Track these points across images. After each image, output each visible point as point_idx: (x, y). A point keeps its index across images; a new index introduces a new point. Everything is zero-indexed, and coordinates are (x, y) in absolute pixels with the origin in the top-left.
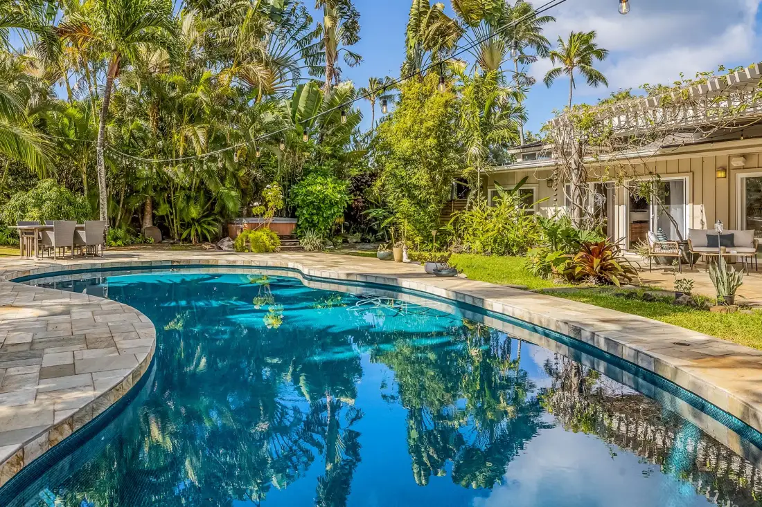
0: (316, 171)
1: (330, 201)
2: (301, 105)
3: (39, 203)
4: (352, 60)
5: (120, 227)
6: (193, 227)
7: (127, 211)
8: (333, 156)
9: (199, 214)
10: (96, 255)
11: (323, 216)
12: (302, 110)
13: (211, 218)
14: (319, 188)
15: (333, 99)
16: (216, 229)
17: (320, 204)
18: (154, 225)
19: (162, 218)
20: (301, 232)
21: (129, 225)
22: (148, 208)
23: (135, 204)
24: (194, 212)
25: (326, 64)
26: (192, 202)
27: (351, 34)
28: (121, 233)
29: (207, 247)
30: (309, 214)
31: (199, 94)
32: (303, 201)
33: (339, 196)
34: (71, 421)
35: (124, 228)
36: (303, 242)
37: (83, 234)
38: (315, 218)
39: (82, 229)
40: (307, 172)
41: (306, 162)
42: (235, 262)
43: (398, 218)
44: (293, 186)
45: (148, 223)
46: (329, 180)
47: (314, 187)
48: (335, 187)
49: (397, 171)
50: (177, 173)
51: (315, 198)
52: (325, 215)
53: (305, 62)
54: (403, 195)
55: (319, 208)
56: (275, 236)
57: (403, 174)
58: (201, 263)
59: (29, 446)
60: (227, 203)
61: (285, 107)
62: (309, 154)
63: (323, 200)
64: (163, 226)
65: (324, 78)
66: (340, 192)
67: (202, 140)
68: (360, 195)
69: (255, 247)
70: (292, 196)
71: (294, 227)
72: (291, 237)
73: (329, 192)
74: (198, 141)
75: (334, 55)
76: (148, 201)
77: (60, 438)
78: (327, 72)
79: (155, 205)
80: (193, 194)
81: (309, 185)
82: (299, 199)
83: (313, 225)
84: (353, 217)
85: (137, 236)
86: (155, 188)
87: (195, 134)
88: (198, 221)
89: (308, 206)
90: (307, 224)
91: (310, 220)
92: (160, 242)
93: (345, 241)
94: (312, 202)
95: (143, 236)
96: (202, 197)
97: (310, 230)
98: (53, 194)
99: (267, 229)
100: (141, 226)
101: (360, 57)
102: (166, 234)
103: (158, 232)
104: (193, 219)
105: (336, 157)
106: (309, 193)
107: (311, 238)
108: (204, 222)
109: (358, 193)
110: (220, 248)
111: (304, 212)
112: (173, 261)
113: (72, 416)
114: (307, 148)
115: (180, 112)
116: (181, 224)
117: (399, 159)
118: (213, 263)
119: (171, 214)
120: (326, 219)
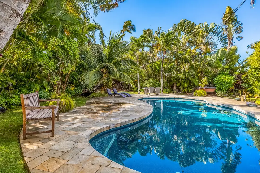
0: (222, 73)
1: (227, 82)
2: (219, 55)
3: (150, 83)
4: (239, 38)
5: (168, 89)
6: (186, 89)
7: (170, 85)
8: (229, 69)
9: (187, 86)
10: (159, 95)
11: (224, 87)
12: (219, 56)
13: (191, 87)
14: (223, 78)
15: (229, 52)
16: (192, 90)
17: (223, 83)
18: (176, 88)
19: (178, 87)
20: (217, 91)
21: (171, 88)
22: (175, 84)
23: (172, 83)
24: (186, 85)
25: (228, 41)
26: (185, 83)
27: (239, 31)
28: (168, 90)
29: (189, 94)
30: (219, 86)
31: (186, 56)
32: (217, 82)
33: (230, 81)
34: (120, 124)
35: (169, 89)
36: (217, 94)
37: (156, 90)
38: (221, 87)
39: (155, 89)
40: (219, 74)
41: (220, 71)
42: (190, 98)
43: (254, 88)
44: (215, 78)
45: (175, 88)
46: (227, 76)
47: (221, 78)
48: (228, 78)
49: (253, 73)
50: (181, 76)
51: (221, 81)
52: (225, 86)
53: (221, 42)
54: (255, 80)
55: (223, 84)
56: (205, 92)
57: (255, 73)
58: (182, 98)
59: (111, 126)
60: (195, 83)
61: (215, 56)
62: (220, 69)
63: (224, 82)
64: (178, 88)
65: (228, 46)
66: (230, 80)
67: (187, 67)
68: (240, 80)
69: (199, 95)
70: (215, 81)
71: (215, 89)
72: (214, 92)
73: (226, 80)
74: (186, 67)
75: (231, 38)
76: (175, 83)
77: (118, 126)
78: (228, 44)
79: (176, 84)
80: (186, 81)
81: (219, 78)
82: (216, 82)
83: (221, 89)
84: (238, 87)
85: (172, 91)
86: (176, 79)
87: (185, 66)
88: (187, 87)
89: (219, 84)
90: (219, 89)
91: (220, 88)
92: (178, 93)
93: (234, 94)
94: (220, 83)
95: (173, 91)
96: (188, 82)
97: (220, 91)
98: (152, 81)
99: (202, 90)
100: (173, 88)
101: (242, 37)
102: (179, 90)
103: (177, 90)
104: (186, 87)
105: (230, 69)
106: (219, 80)
107: (220, 93)
108: (189, 88)
109: (239, 79)
110: (192, 95)
111: (218, 85)
112: (175, 97)
113: (120, 123)
114: (219, 67)
115: (182, 60)
116: (183, 88)
117: (253, 68)
118: (185, 98)
119: (181, 86)
120: (225, 88)
